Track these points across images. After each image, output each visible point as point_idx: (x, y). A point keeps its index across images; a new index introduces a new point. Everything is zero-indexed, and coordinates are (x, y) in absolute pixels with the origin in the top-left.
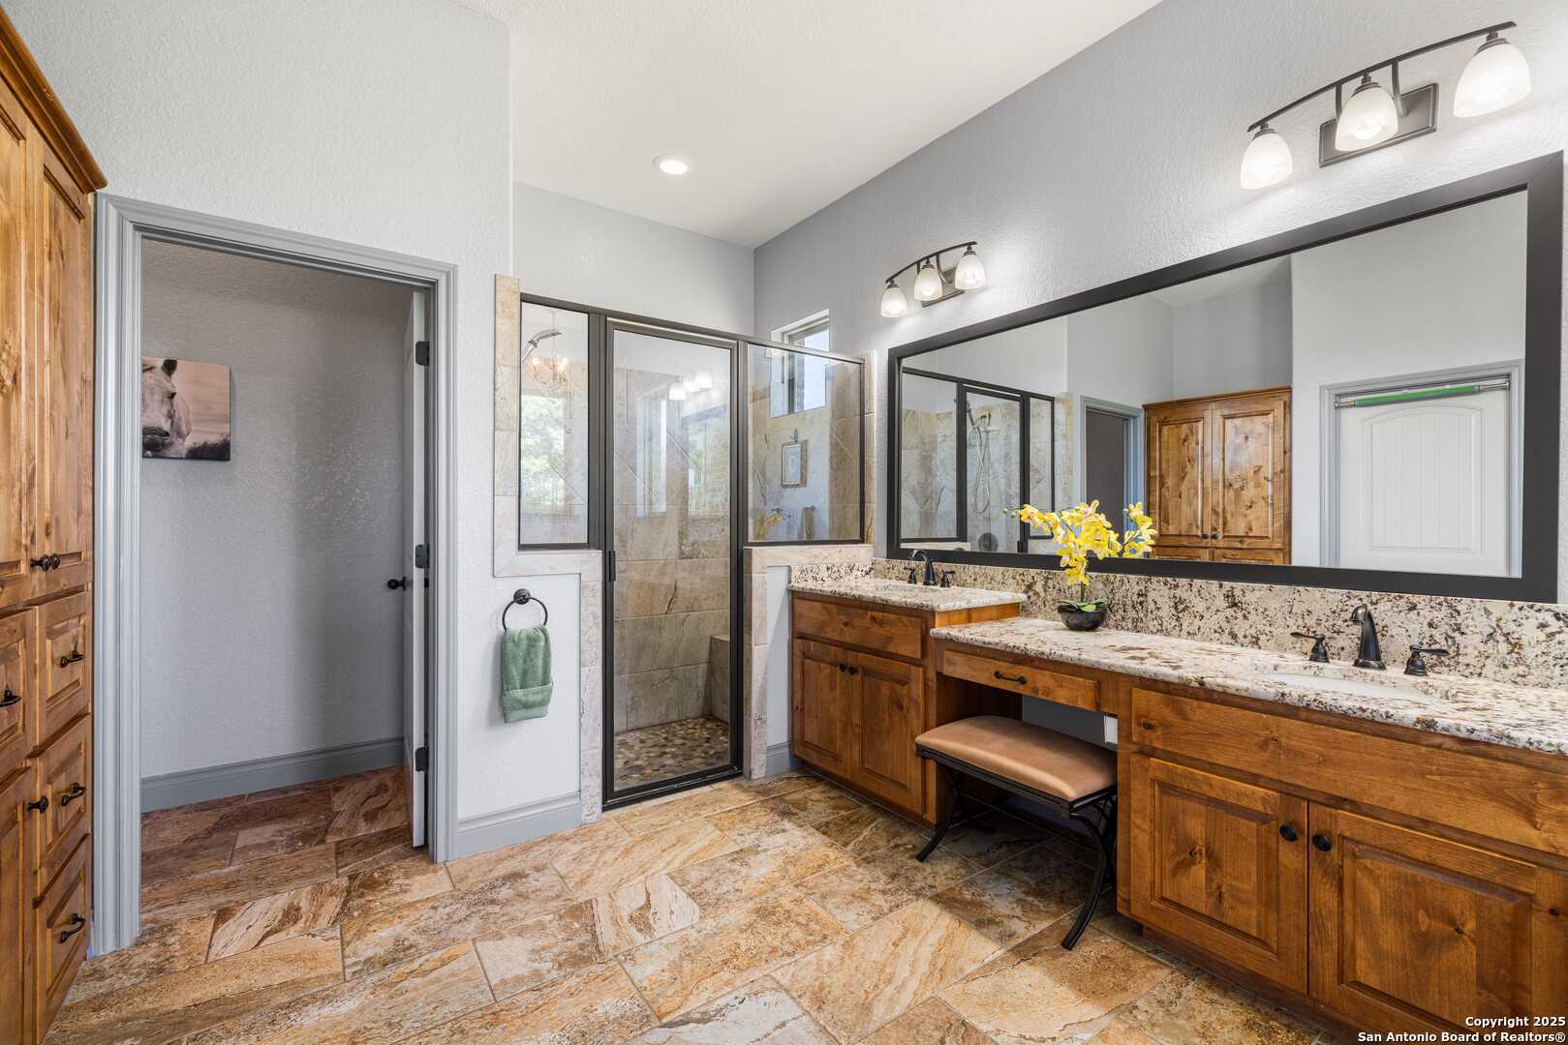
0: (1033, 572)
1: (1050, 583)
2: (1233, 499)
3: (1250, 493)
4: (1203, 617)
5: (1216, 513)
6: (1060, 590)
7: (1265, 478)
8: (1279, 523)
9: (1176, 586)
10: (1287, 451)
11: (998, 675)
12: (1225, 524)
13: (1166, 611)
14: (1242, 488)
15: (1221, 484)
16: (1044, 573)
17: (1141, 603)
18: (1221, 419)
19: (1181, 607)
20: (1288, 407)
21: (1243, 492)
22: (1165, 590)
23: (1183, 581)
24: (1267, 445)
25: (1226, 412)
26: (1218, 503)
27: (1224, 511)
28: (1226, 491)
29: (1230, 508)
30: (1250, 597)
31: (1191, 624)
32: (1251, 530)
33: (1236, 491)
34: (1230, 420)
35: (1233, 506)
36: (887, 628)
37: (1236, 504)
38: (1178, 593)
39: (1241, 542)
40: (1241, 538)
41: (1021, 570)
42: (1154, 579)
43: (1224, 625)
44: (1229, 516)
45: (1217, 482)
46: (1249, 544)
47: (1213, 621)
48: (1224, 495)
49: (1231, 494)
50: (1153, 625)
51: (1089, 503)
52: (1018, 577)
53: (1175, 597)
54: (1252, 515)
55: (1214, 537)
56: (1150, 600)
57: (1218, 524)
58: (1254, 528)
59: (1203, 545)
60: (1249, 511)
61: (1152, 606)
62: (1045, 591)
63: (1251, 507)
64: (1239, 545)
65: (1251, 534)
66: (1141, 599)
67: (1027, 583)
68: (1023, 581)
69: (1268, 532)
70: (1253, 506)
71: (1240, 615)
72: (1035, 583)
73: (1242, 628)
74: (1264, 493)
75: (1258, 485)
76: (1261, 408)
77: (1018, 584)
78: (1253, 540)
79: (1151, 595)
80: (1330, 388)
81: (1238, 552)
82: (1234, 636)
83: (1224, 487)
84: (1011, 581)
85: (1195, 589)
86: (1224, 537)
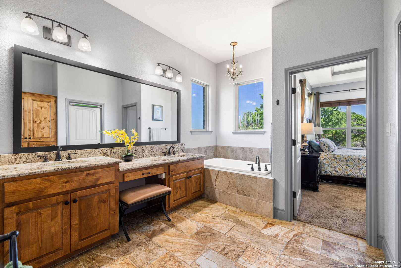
0: (106, 149)
1: (112, 151)
2: (37, 126)
3: (43, 125)
4: (147, 153)
5: (30, 131)
6: (116, 153)
7: (48, 121)
8: (53, 134)
9: (143, 147)
10: (56, 114)
11: (143, 174)
12: (33, 134)
13: (141, 153)
14: (40, 123)
15: (32, 121)
16: (110, 149)
17: (136, 152)
18: (32, 101)
19: (144, 152)
20: (56, 102)
21: (40, 124)
22: (141, 149)
23: (144, 146)
24: (49, 111)
25: (34, 99)
26: (31, 127)
27: (33, 130)
28: (34, 124)
29: (35, 129)
30: (154, 147)
31: (145, 155)
32: (43, 136)
33: (38, 123)
34: (35, 101)
35: (37, 129)
36: (96, 175)
37: (38, 128)
38: (143, 149)
39: (40, 139)
40: (40, 138)
41: (102, 149)
42: (139, 146)
43: (151, 153)
44: (35, 132)
45: (31, 120)
46: (43, 140)
47: (149, 153)
48: (33, 125)
49: (36, 125)
50: (138, 157)
51: (123, 130)
52: (101, 151)
53: (142, 150)
54: (44, 131)
55: (30, 138)
56: (138, 151)
57: (31, 134)
58: (44, 135)
59: (24, 141)
60: (43, 130)
61: (138, 153)
62: (111, 154)
63: (43, 129)
64: (39, 140)
65: (43, 137)
66: (136, 151)
67: (104, 153)
68: (103, 152)
69: (49, 136)
70: (44, 129)
71: (153, 151)
72: (107, 152)
73: (153, 153)
74: (48, 125)
75: (46, 123)
76: (47, 100)
77: (101, 153)
78: (44, 139)
79: (138, 150)
80: (68, 100)
81: (39, 143)
82: (152, 155)
83: (33, 122)
84: (98, 153)
85: (146, 147)
86: (33, 138)
